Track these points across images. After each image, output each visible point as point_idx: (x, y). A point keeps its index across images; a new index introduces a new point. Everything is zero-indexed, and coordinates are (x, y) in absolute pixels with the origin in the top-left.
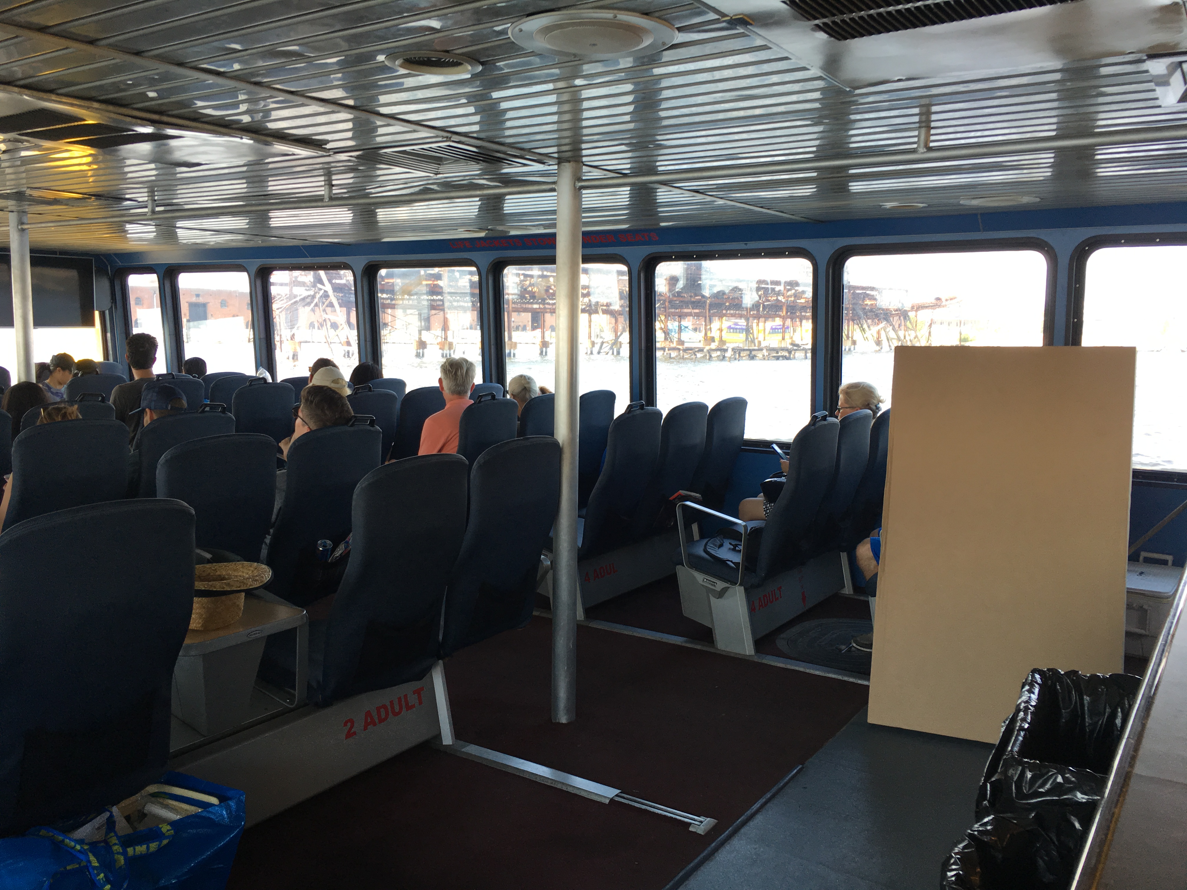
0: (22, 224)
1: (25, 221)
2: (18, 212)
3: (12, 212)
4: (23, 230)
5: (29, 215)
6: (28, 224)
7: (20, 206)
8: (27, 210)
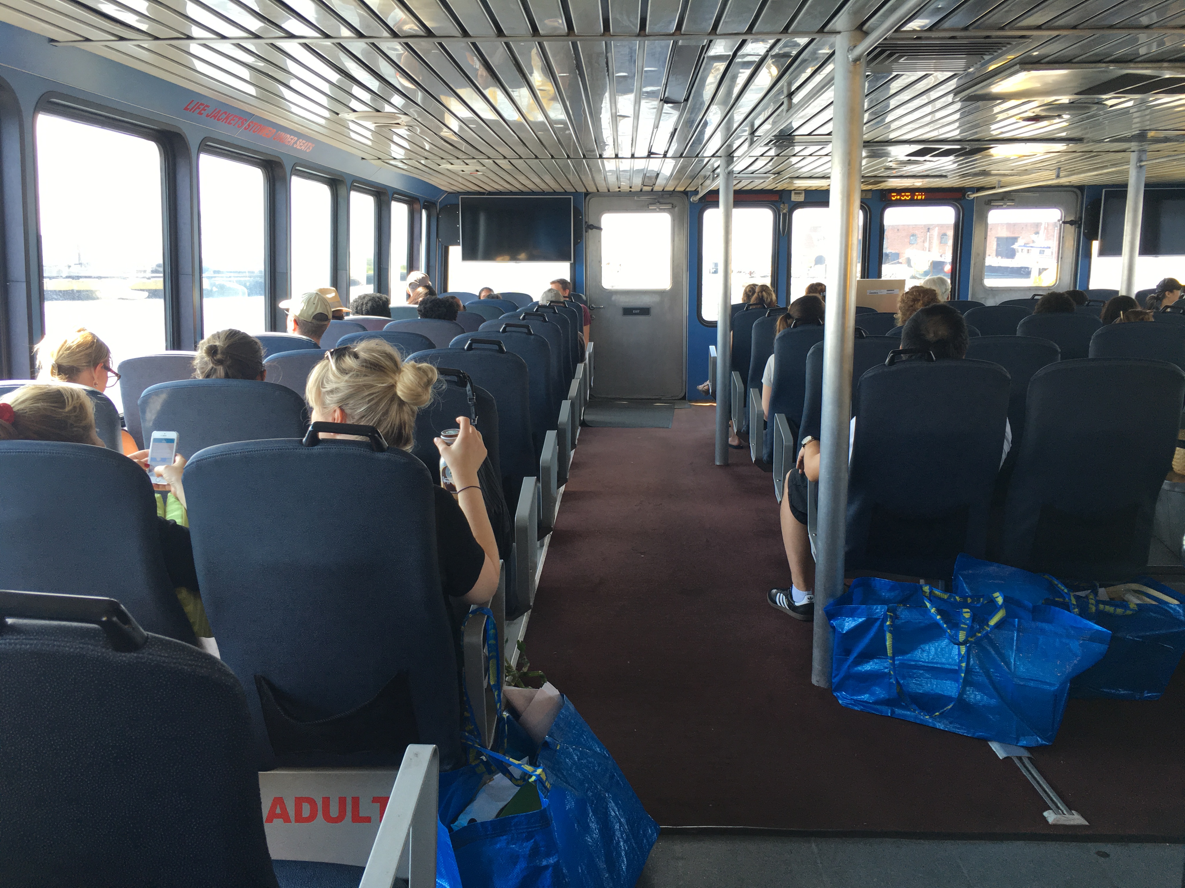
0: (1141, 161)
1: (1144, 159)
2: (1140, 151)
3: (1134, 151)
4: (1141, 167)
5: (1148, 153)
6: (1144, 161)
7: (1141, 146)
8: (1147, 149)
